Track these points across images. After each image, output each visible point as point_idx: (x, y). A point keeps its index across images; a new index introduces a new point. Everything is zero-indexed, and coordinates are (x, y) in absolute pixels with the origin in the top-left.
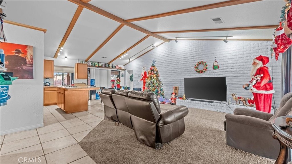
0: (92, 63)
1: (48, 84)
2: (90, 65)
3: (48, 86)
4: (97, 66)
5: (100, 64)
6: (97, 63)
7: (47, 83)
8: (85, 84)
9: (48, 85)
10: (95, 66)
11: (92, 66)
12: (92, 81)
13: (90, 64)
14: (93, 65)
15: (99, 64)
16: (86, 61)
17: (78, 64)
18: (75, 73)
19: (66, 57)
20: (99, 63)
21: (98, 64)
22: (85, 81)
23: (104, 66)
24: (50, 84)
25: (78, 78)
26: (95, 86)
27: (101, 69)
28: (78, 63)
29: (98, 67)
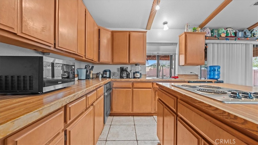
0: (212, 31)
1: (138, 74)
2: (208, 35)
3: (139, 78)
4: (223, 35)
5: (231, 32)
6: (223, 30)
7: (136, 72)
8: (197, 75)
9: (138, 76)
10: (219, 37)
11: (213, 37)
12: (213, 69)
13: (209, 33)
14: (215, 34)
15: (229, 31)
16: (202, 26)
17: (186, 34)
18: (179, 54)
19: (165, 23)
20: (228, 29)
21: (227, 31)
22: (196, 70)
23: (240, 34)
24: (140, 74)
25: (186, 63)
26: (222, 82)
27: (233, 42)
28: (186, 31)
29: (227, 38)
